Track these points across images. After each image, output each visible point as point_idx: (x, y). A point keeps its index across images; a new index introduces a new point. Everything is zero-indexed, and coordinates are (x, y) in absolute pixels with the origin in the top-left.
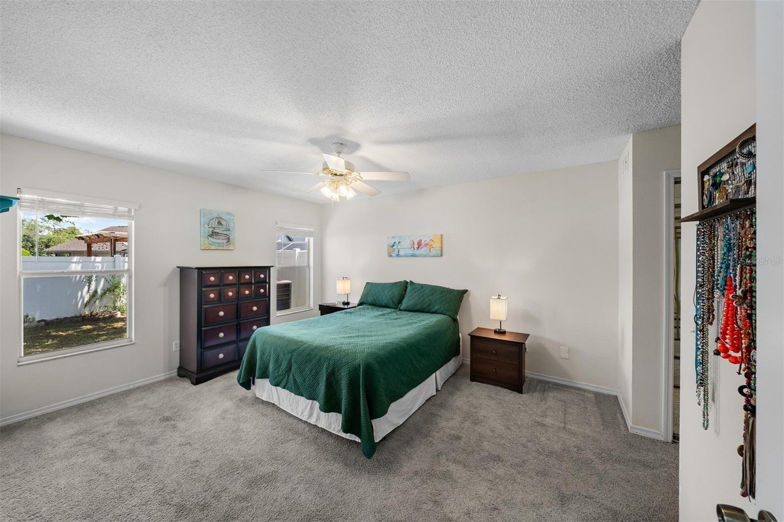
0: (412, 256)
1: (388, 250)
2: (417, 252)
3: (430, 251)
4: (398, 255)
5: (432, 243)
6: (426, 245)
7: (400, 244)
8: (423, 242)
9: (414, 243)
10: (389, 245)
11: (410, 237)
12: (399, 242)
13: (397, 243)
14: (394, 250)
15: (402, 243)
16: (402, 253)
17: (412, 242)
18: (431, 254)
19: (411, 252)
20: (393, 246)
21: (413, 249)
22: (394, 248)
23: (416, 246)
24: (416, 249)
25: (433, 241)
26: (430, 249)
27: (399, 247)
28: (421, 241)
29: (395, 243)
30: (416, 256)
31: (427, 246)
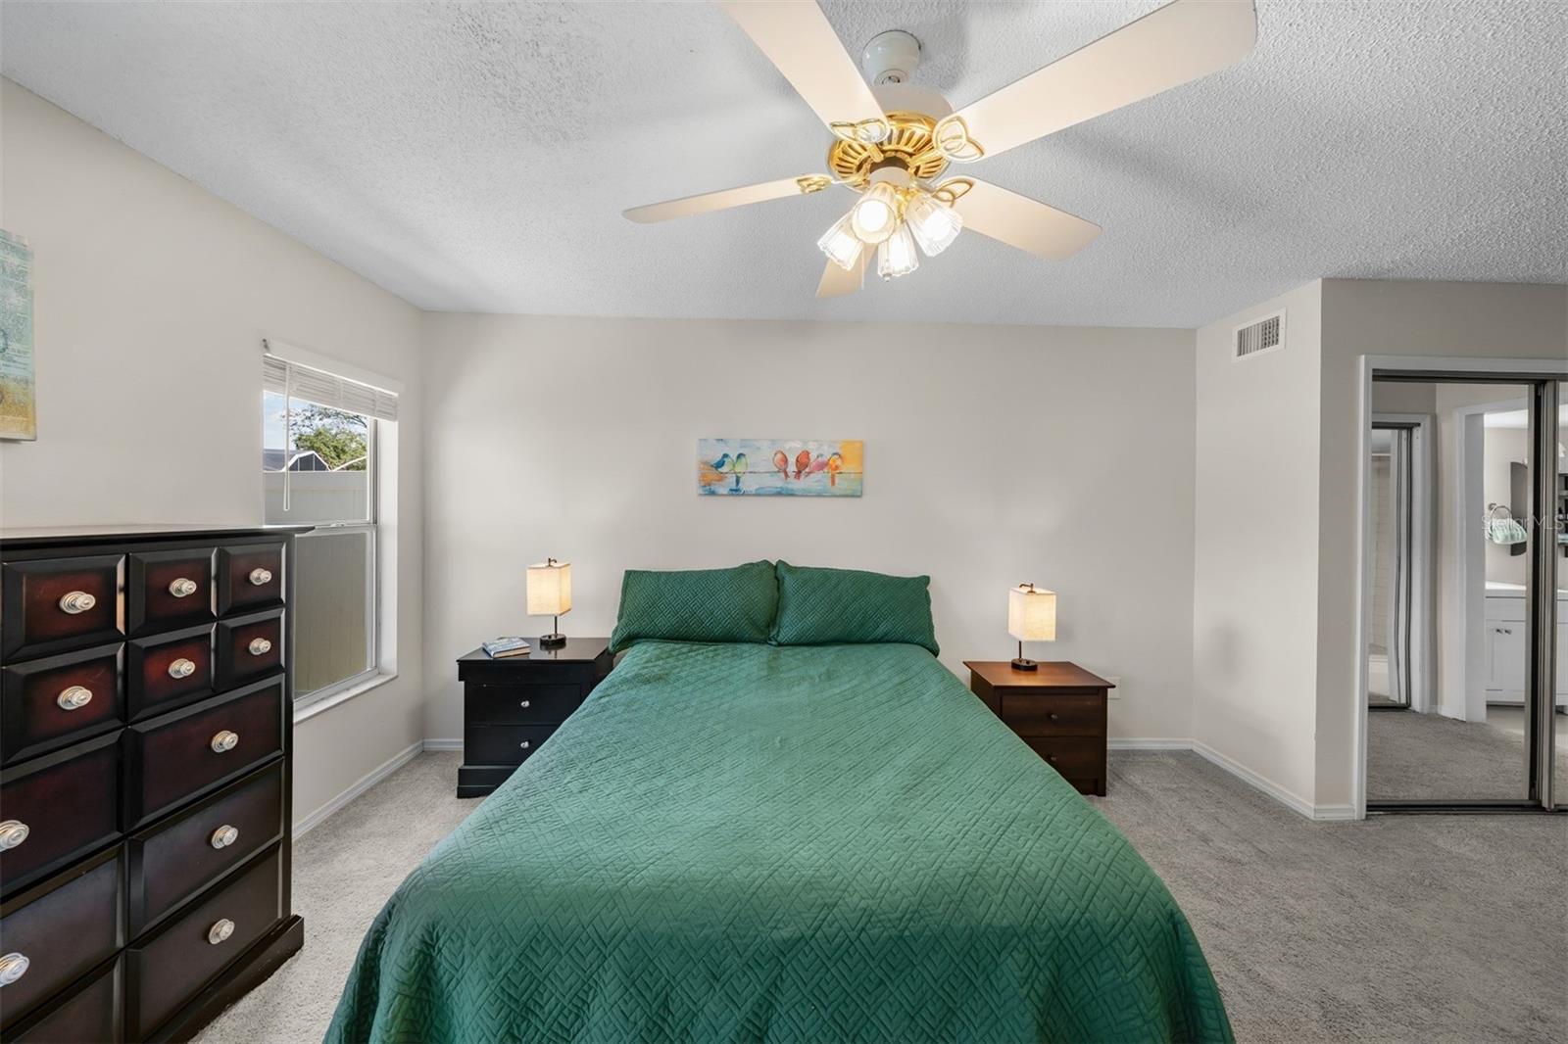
0: (779, 494)
1: (703, 475)
2: (795, 484)
3: (833, 482)
4: (735, 492)
5: (839, 462)
6: (822, 466)
7: (743, 459)
8: (813, 456)
9: (785, 460)
10: (705, 463)
11: (773, 442)
12: (740, 456)
13: (734, 458)
14: (722, 478)
15: (748, 459)
16: (749, 484)
17: (779, 456)
18: (836, 490)
19: (778, 482)
20: (720, 464)
21: (782, 475)
22: (724, 469)
23: (792, 468)
24: (791, 474)
25: (840, 456)
26: (833, 477)
27: (739, 468)
28: (807, 454)
29: (726, 456)
30: (791, 494)
31: (826, 470)
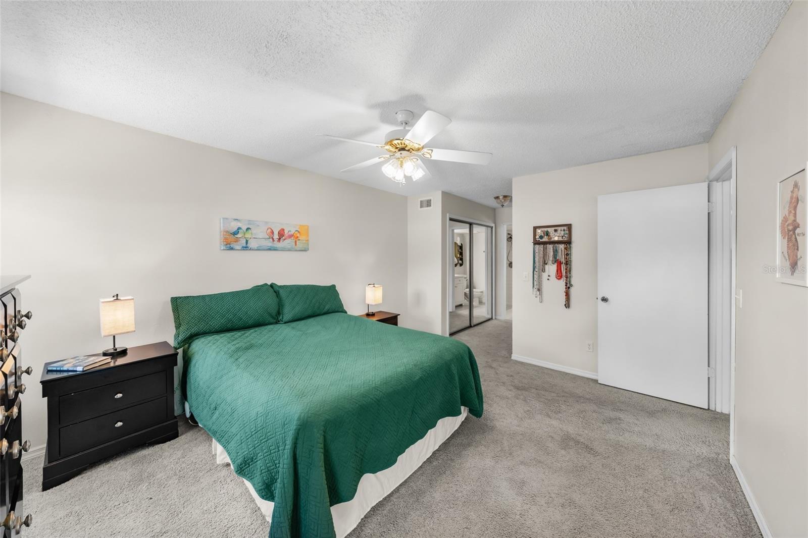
0: (270, 249)
1: (226, 239)
2: (278, 245)
3: (296, 244)
4: (246, 248)
5: (298, 235)
6: (290, 236)
7: (250, 231)
8: (286, 232)
9: (272, 232)
10: (227, 232)
11: (266, 223)
12: (248, 229)
13: (245, 230)
14: (237, 240)
15: (254, 231)
16: (253, 244)
17: (269, 230)
18: (297, 248)
19: (269, 243)
20: (235, 233)
21: (271, 240)
22: (239, 236)
23: (276, 236)
24: (276, 240)
25: (299, 232)
26: (296, 242)
27: (248, 235)
28: (283, 230)
29: (239, 228)
30: (275, 249)
31: (292, 238)
